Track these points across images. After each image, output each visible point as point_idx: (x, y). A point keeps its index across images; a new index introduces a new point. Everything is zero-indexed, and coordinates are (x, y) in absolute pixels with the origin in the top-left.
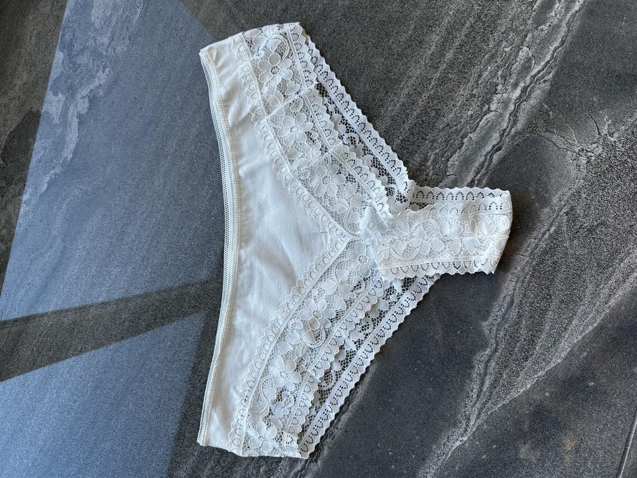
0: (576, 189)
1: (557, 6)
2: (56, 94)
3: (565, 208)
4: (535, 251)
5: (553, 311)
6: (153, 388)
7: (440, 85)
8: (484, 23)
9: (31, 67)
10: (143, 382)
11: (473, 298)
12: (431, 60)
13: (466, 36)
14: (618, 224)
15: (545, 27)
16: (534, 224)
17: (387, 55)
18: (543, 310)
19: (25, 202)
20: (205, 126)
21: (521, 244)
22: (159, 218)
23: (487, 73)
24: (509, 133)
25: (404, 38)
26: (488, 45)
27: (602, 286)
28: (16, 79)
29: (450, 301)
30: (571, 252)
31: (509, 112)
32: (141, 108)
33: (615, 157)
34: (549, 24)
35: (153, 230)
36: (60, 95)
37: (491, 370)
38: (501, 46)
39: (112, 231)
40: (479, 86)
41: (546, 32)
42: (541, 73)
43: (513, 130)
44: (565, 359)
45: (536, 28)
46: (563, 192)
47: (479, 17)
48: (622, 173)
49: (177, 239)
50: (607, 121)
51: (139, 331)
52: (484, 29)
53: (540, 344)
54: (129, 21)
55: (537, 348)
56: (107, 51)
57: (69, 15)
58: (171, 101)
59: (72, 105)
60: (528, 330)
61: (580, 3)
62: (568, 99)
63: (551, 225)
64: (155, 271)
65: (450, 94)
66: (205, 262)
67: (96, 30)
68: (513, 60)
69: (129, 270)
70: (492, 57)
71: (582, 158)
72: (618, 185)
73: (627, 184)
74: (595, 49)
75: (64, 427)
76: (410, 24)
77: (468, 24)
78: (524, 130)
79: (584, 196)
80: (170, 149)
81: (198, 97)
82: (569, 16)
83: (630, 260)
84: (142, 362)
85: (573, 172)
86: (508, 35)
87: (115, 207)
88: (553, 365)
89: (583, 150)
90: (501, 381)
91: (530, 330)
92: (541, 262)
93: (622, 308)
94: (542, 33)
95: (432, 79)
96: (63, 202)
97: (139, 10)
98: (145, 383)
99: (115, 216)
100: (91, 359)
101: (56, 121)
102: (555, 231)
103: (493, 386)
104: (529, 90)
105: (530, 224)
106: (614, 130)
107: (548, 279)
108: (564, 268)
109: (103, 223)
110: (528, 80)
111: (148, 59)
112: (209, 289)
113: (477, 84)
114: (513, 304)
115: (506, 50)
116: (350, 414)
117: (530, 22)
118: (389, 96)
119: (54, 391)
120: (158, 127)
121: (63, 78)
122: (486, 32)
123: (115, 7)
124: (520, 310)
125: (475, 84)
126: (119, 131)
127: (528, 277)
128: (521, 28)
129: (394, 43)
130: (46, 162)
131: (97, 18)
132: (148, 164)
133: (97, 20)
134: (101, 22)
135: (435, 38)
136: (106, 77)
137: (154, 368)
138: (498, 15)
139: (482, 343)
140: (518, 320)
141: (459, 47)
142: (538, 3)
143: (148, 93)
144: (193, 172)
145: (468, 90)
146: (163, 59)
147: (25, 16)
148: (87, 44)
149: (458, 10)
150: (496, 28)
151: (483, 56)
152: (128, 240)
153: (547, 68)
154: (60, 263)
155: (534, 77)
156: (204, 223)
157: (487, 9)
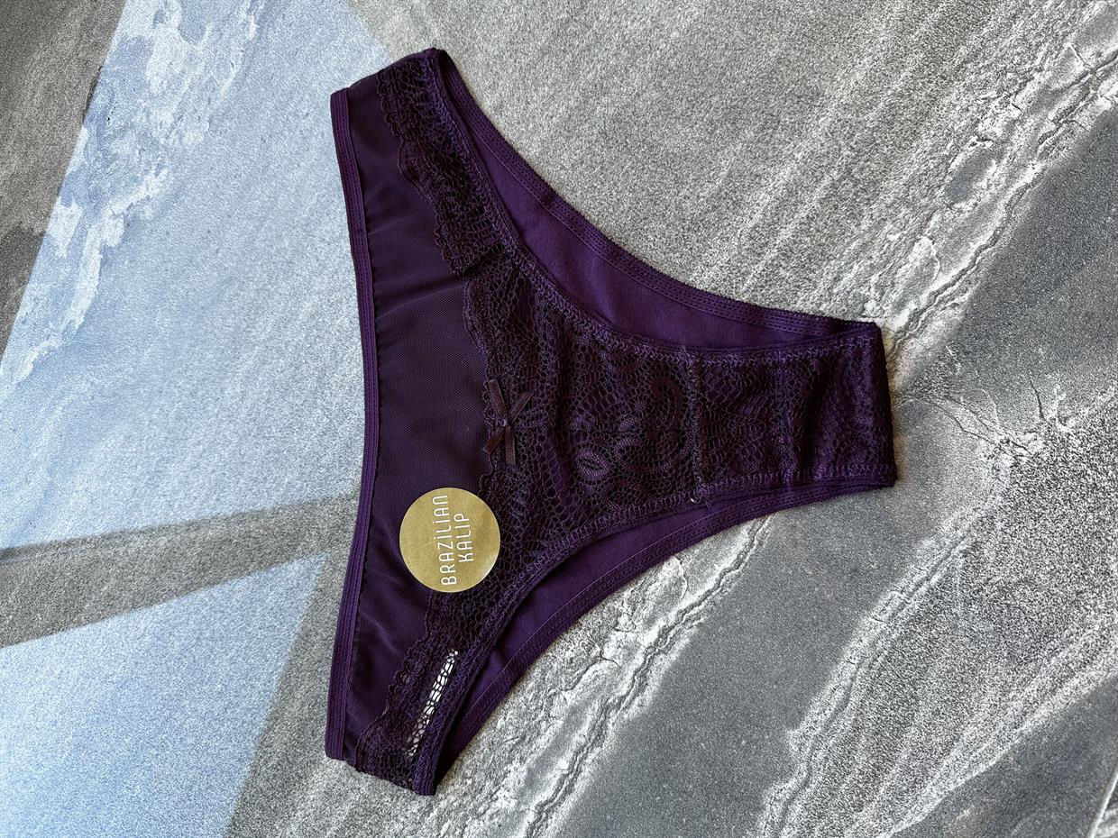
0: (987, 511)
1: (991, 170)
2: (67, 204)
3: (962, 542)
4: (899, 615)
5: (919, 728)
6: (181, 763)
7: (762, 286)
8: (857, 182)
9: (28, 147)
10: (164, 748)
11: (776, 683)
12: (751, 238)
13: (821, 203)
14: (1056, 586)
15: (966, 206)
16: (903, 564)
17: (672, 219)
18: (900, 723)
20: (329, 301)
21: (876, 597)
22: (226, 456)
23: (851, 276)
25: (707, 190)
26: (858, 225)
27: (1013, 694)
29: (734, 684)
30: (964, 624)
32: (217, 250)
34: (975, 201)
35: (213, 476)
36: (74, 206)
37: (793, 818)
38: (882, 229)
39: (140, 467)
40: (833, 298)
41: (967, 215)
42: (950, 290)
44: (929, 818)
45: (950, 206)
46: (962, 514)
47: (849, 171)
48: (1074, 494)
49: (254, 498)
50: (1059, 394)
51: (167, 656)
52: (855, 194)
53: (888, 784)
54: (214, 89)
55: (881, 792)
56: (167, 137)
58: (272, 246)
59: (93, 227)
60: (870, 755)
61: (1036, 171)
62: (992, 345)
63: (934, 571)
66: (299, 548)
67: (152, 97)
68: (901, 258)
70: (864, 247)
71: (1006, 455)
72: (1064, 515)
73: (1081, 515)
74: (1052, 258)
75: (15, 809)
76: (720, 167)
77: (826, 182)
78: (905, 390)
79: (999, 525)
80: (261, 333)
81: (322, 245)
82: (1011, 192)
84: (167, 714)
85: (986, 480)
86: (898, 211)
87: (149, 426)
88: (905, 825)
89: (1008, 442)
91: (873, 756)
92: (907, 636)
93: (1044, 739)
94: (959, 215)
95: (749, 273)
96: (57, 402)
97: (233, 72)
98: (168, 752)
99: (147, 441)
100: (74, 694)
101: (62, 252)
102: (939, 583)
104: (923, 317)
105: (896, 564)
106: (1069, 412)
107: (916, 668)
108: (947, 652)
109: (125, 450)
110: (924, 299)
111: (239, 163)
112: (301, 600)
113: (831, 294)
114: (847, 704)
115: (891, 238)
117: (939, 193)
120: (243, 291)
121: (82, 176)
122: (858, 200)
123: (191, 59)
124: (859, 718)
125: (827, 293)
126: (172, 287)
127: (880, 659)
128: (924, 201)
129: (689, 198)
130: (35, 324)
131: (157, 75)
132: (218, 355)
133: (155, 78)
134: (162, 83)
135: (763, 199)
136: (161, 185)
137: (187, 726)
138: (884, 171)
139: (782, 768)
140: (852, 735)
141: (805, 220)
142: (959, 160)
143: (231, 224)
144: (296, 381)
145: (812, 303)
146: (266, 167)
147: (28, 52)
148: (133, 120)
149: (811, 151)
150: (878, 195)
151: (848, 243)
152: (166, 489)
153: (960, 281)
154: (40, 511)
155: (936, 296)
156: (305, 477)
157: (865, 157)
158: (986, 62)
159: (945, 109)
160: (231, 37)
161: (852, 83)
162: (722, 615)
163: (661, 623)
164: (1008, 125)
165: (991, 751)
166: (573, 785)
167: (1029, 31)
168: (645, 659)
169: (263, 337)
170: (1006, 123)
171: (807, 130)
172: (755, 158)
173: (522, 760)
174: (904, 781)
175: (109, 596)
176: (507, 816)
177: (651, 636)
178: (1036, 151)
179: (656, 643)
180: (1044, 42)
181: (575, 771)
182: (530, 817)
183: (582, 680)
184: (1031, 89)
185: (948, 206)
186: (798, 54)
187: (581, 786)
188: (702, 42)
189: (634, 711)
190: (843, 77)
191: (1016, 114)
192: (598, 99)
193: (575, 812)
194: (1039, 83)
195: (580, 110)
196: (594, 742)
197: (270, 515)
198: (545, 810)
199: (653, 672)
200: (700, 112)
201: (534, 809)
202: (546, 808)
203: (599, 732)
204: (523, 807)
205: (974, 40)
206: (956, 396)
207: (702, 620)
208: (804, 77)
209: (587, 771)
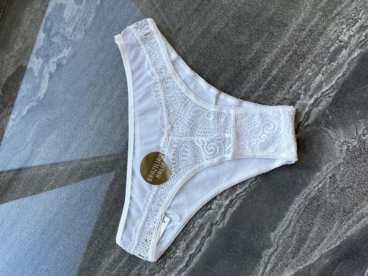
0: (338, 164)
1: (343, 52)
2: (38, 58)
3: (329, 174)
4: (308, 197)
5: (313, 233)
6: (75, 239)
7: (267, 89)
9: (25, 39)
10: (69, 235)
11: (267, 218)
12: (263, 73)
13: (286, 62)
14: (360, 189)
15: (334, 64)
16: (310, 181)
17: (237, 66)
18: (307, 231)
19: (13, 120)
20: (124, 92)
21: (301, 191)
22: (90, 142)
23: (296, 86)
24: (303, 124)
25: (250, 56)
26: (298, 70)
27: (344, 223)
28: (15, 45)
29: (254, 218)
30: (329, 200)
31: (305, 112)
32: (87, 74)
33: (364, 149)
34: (337, 62)
35: (86, 148)
36: (40, 59)
37: (272, 261)
38: (306, 71)
39: (62, 145)
40: (290, 93)
41: (335, 67)
42: (328, 91)
43: (306, 123)
44: (316, 261)
45: (329, 64)
46: (330, 165)
47: (296, 52)
48: (367, 159)
50: (363, 126)
51: (71, 205)
52: (297, 59)
53: (303, 251)
54: (86, 21)
55: (301, 253)
56: (71, 37)
57: (51, 11)
58: (105, 73)
59: (47, 66)
60: (297, 241)
61: (358, 53)
62: (341, 110)
63: (320, 183)
64: (84, 172)
65: (271, 96)
67: (65, 23)
68: (312, 81)
69: (69, 169)
70: (300, 77)
71: (345, 146)
72: (363, 166)
74: (362, 82)
75: (22, 253)
76: (253, 49)
77: (288, 55)
78: (312, 124)
79: (342, 169)
82: (350, 59)
83: (363, 211)
84: (70, 224)
85: (338, 154)
86: (312, 65)
87: (65, 131)
88: (308, 264)
89: (346, 142)
90: (277, 268)
91: (298, 242)
92: (310, 204)
93: (354, 238)
94: (332, 67)
95: (262, 85)
96: (35, 123)
97: (92, 15)
98: (71, 236)
99: (64, 136)
100: (41, 217)
101: (36, 74)
102: (321, 187)
103: (272, 270)
104: (319, 100)
105: (308, 180)
106: (366, 132)
107: (313, 214)
108: (323, 209)
109: (57, 139)
110: (319, 94)
111: (94, 45)
112: (114, 188)
113: (289, 92)
114: (290, 225)
115: (309, 74)
116: (186, 272)
117: (326, 59)
118: (234, 91)
119: (18, 231)
120: (96, 88)
121: (43, 49)
122: (299, 61)
123: (79, 11)
124: (294, 229)
125: (288, 92)
126: (72, 86)
127: (301, 211)
128: (320, 62)
129: (243, 59)
130: (28, 98)
131: (67, 16)
132: (87, 109)
133: (67, 17)
134: (69, 18)
135: (267, 60)
136: (69, 53)
137: (77, 228)
138: (307, 52)
139: (269, 245)
140: (292, 235)
141: (281, 68)
142: (333, 48)
143: (92, 66)
144: (113, 118)
145: (283, 95)
146: (103, 47)
147: (25, 8)
148: (59, 31)
149: (284, 45)
150: (305, 60)
151: (295, 76)
152: (70, 152)
153: (332, 89)
154: (29, 158)
155: (323, 94)
156: (116, 149)
157: (301, 47)
158: (343, 16)
159: (328, 31)
160: (92, 3)
161: (298, 22)
162: (250, 196)
163: (230, 198)
164: (349, 37)
165: (337, 241)
166: (201, 249)
167: (358, 5)
168: (225, 209)
169: (102, 103)
170: (348, 36)
171: (282, 37)
172: (265, 47)
173: (185, 240)
174: (308, 250)
175: (52, 186)
176: (180, 258)
177: (227, 202)
178: (358, 46)
179: (229, 204)
180: (362, 9)
181: (202, 244)
182: (187, 259)
183: (205, 215)
184: (358, 25)
185: (328, 64)
186: (280, 12)
187: (203, 249)
188: (248, 8)
189: (221, 225)
190: (295, 20)
191: (352, 33)
192: (213, 26)
193: (201, 257)
194: (360, 23)
195: (207, 30)
196: (208, 235)
197: (104, 161)
198: (192, 257)
199: (227, 214)
200: (247, 31)
201: (188, 256)
202: (192, 256)
203: (209, 232)
204: (185, 256)
205: (339, 8)
206: (329, 127)
207: (244, 197)
208: (282, 20)
209: (205, 244)
